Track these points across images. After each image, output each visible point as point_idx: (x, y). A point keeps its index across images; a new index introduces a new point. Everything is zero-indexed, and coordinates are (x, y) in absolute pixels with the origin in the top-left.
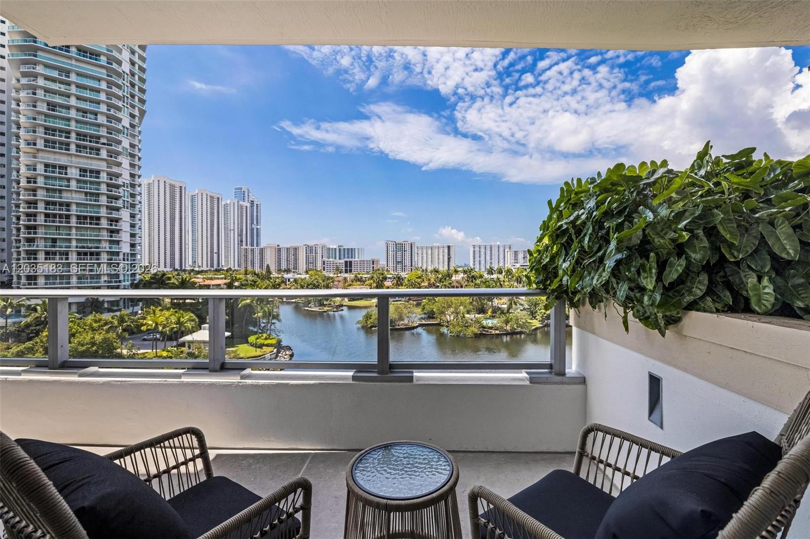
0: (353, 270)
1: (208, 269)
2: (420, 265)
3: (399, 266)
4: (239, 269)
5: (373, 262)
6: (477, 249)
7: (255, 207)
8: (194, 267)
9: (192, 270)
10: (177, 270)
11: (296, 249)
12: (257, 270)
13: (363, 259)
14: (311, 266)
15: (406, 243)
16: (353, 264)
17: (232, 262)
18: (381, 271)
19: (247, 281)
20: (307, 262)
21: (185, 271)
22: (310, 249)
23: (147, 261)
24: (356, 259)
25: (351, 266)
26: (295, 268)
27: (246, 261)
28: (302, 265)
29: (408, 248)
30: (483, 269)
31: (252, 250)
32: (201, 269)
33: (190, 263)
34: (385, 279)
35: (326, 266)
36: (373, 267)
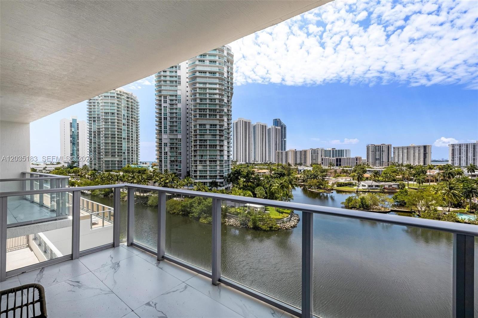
0: (342, 164)
1: (260, 163)
2: (396, 160)
3: (378, 162)
4: (275, 162)
5: (357, 159)
6: (457, 148)
7: (283, 129)
8: (255, 162)
9: (254, 163)
10: (247, 163)
11: (305, 152)
12: (284, 163)
13: (349, 157)
14: (314, 162)
15: (383, 145)
16: (342, 160)
17: (272, 159)
18: (362, 167)
19: (278, 171)
20: (312, 159)
21: (251, 163)
22: (314, 152)
23: (236, 159)
24: (345, 157)
25: (340, 162)
26: (305, 162)
27: (278, 158)
28: (309, 161)
29: (385, 149)
30: (463, 163)
31: (282, 153)
32: (258, 162)
33: (253, 160)
34: (365, 172)
35: (323, 161)
36: (357, 163)
